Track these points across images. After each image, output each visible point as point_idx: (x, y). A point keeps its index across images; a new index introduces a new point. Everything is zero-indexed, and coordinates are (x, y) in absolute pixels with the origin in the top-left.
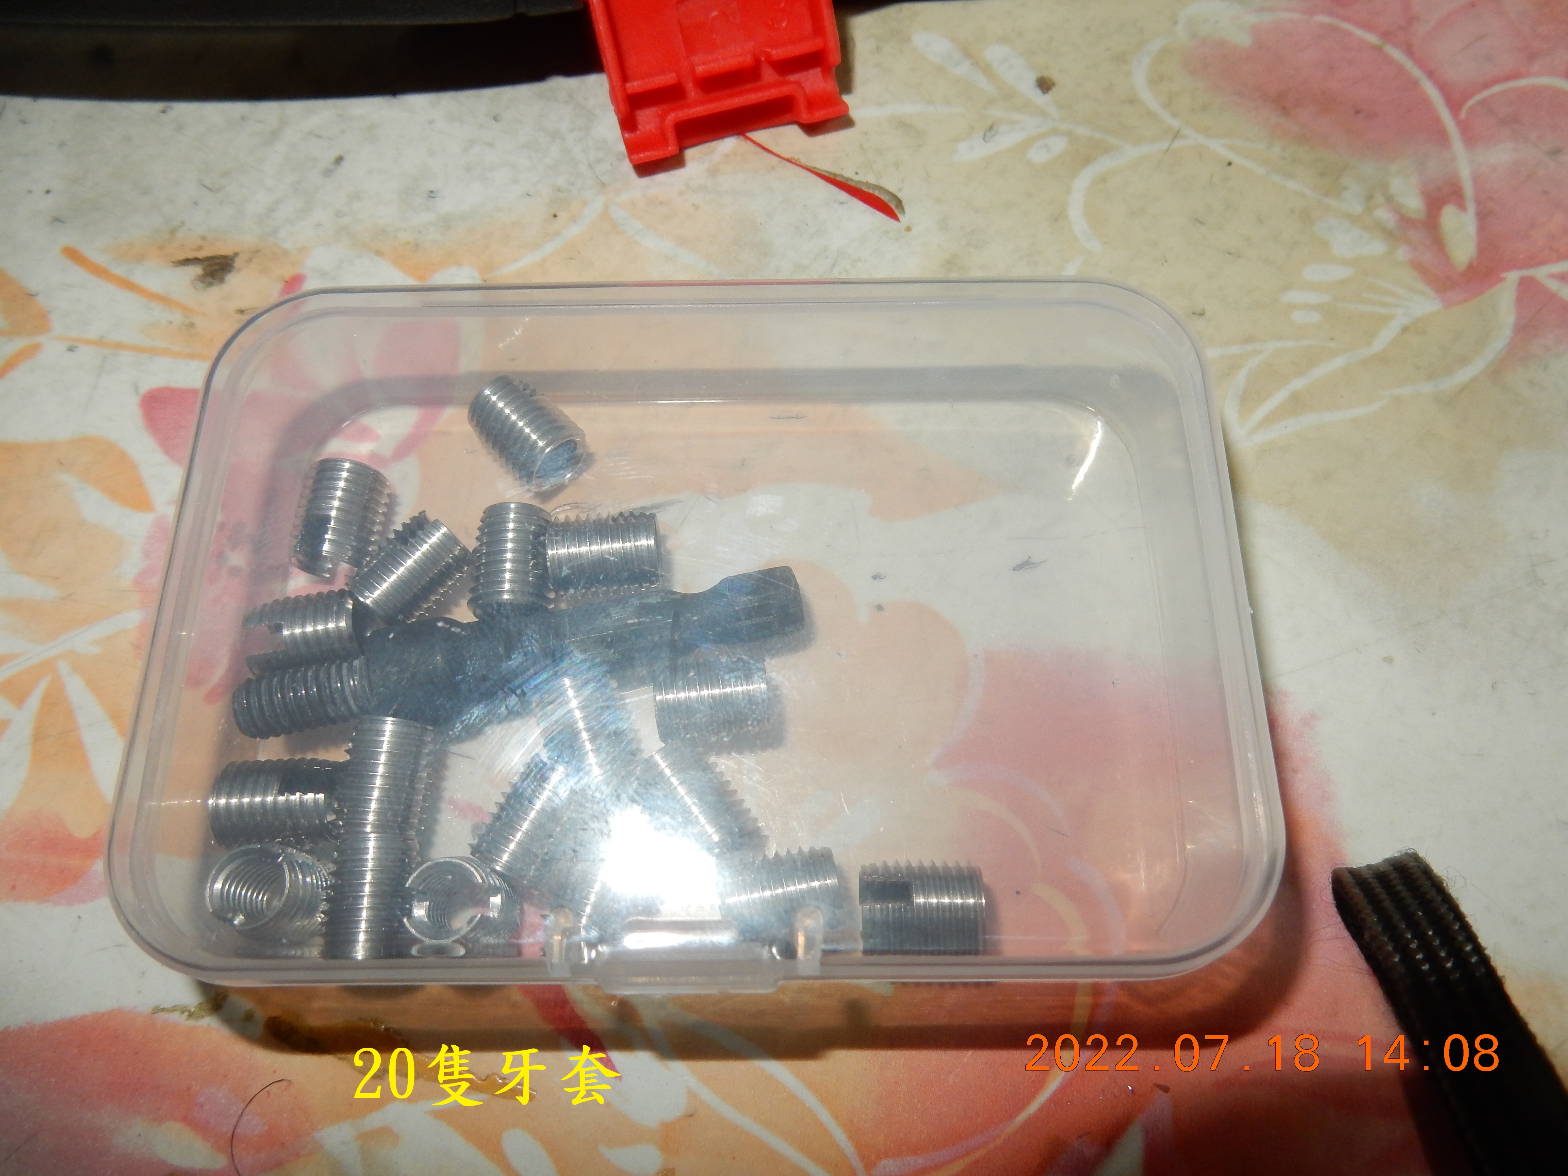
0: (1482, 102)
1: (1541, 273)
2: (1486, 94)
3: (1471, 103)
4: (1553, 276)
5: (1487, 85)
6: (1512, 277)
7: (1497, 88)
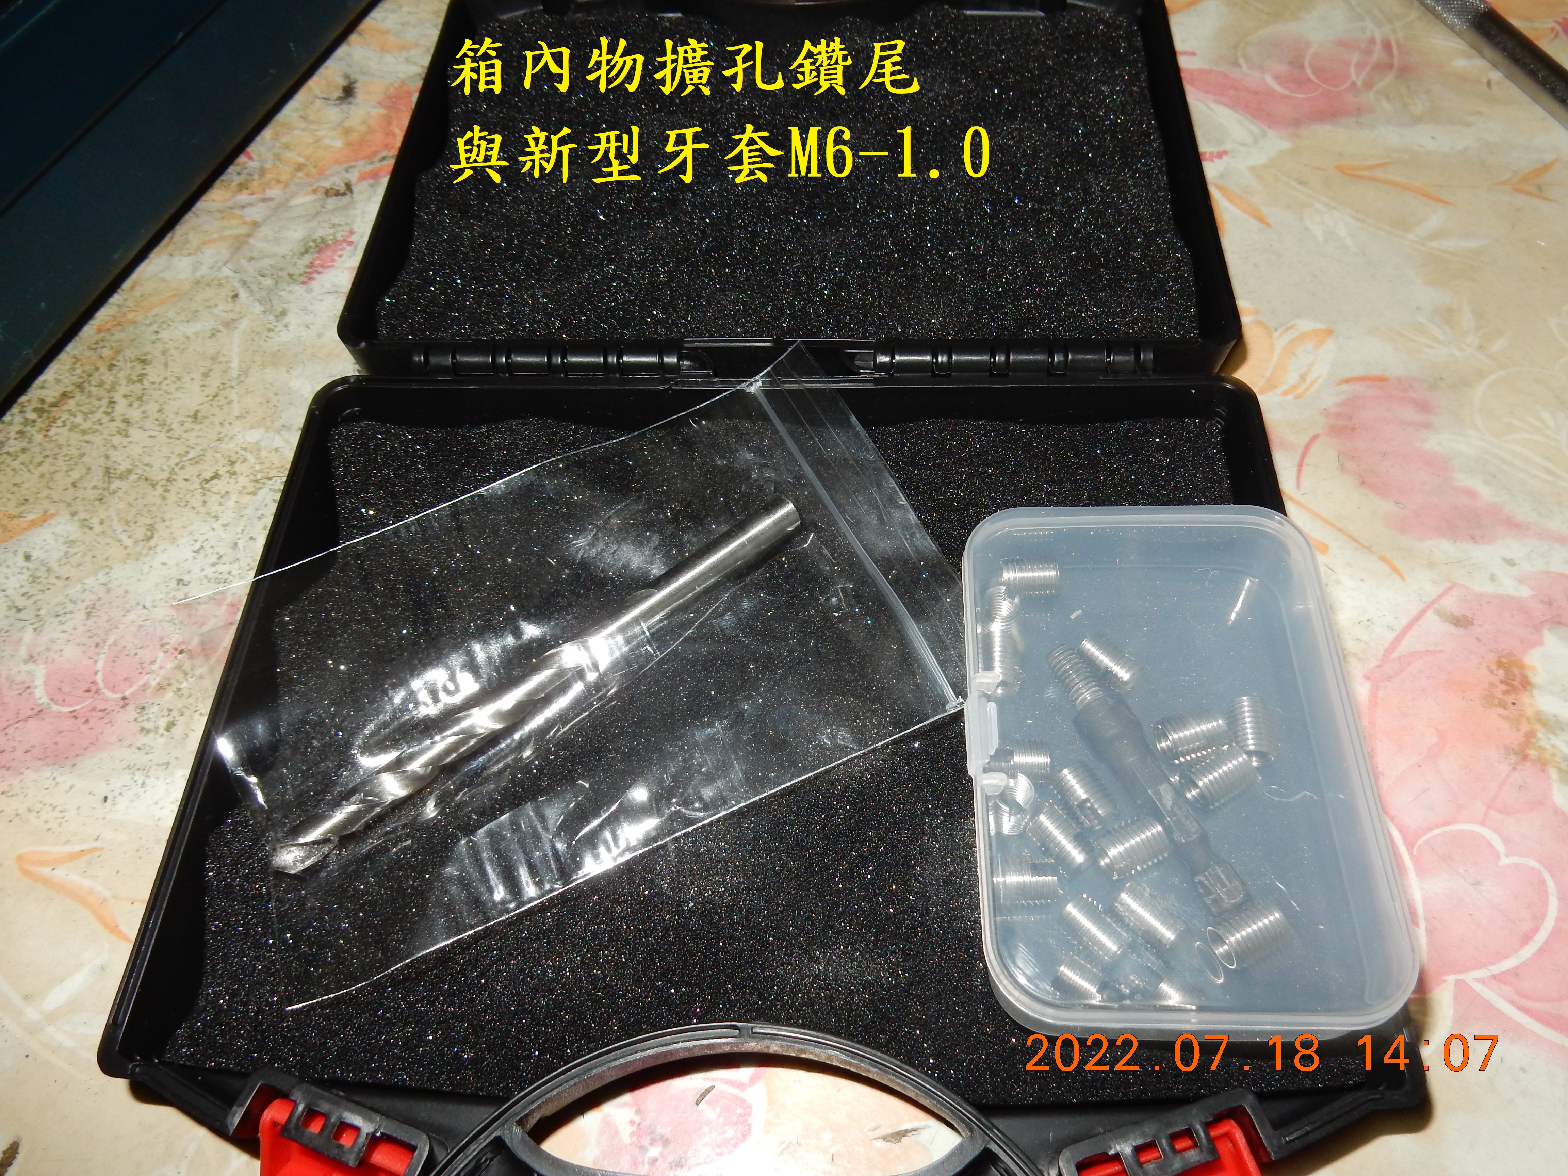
0: (1427, 842)
1: (1469, 977)
2: (1429, 835)
3: (1419, 843)
4: (1476, 980)
5: (1430, 829)
6: (1451, 979)
7: (1437, 831)
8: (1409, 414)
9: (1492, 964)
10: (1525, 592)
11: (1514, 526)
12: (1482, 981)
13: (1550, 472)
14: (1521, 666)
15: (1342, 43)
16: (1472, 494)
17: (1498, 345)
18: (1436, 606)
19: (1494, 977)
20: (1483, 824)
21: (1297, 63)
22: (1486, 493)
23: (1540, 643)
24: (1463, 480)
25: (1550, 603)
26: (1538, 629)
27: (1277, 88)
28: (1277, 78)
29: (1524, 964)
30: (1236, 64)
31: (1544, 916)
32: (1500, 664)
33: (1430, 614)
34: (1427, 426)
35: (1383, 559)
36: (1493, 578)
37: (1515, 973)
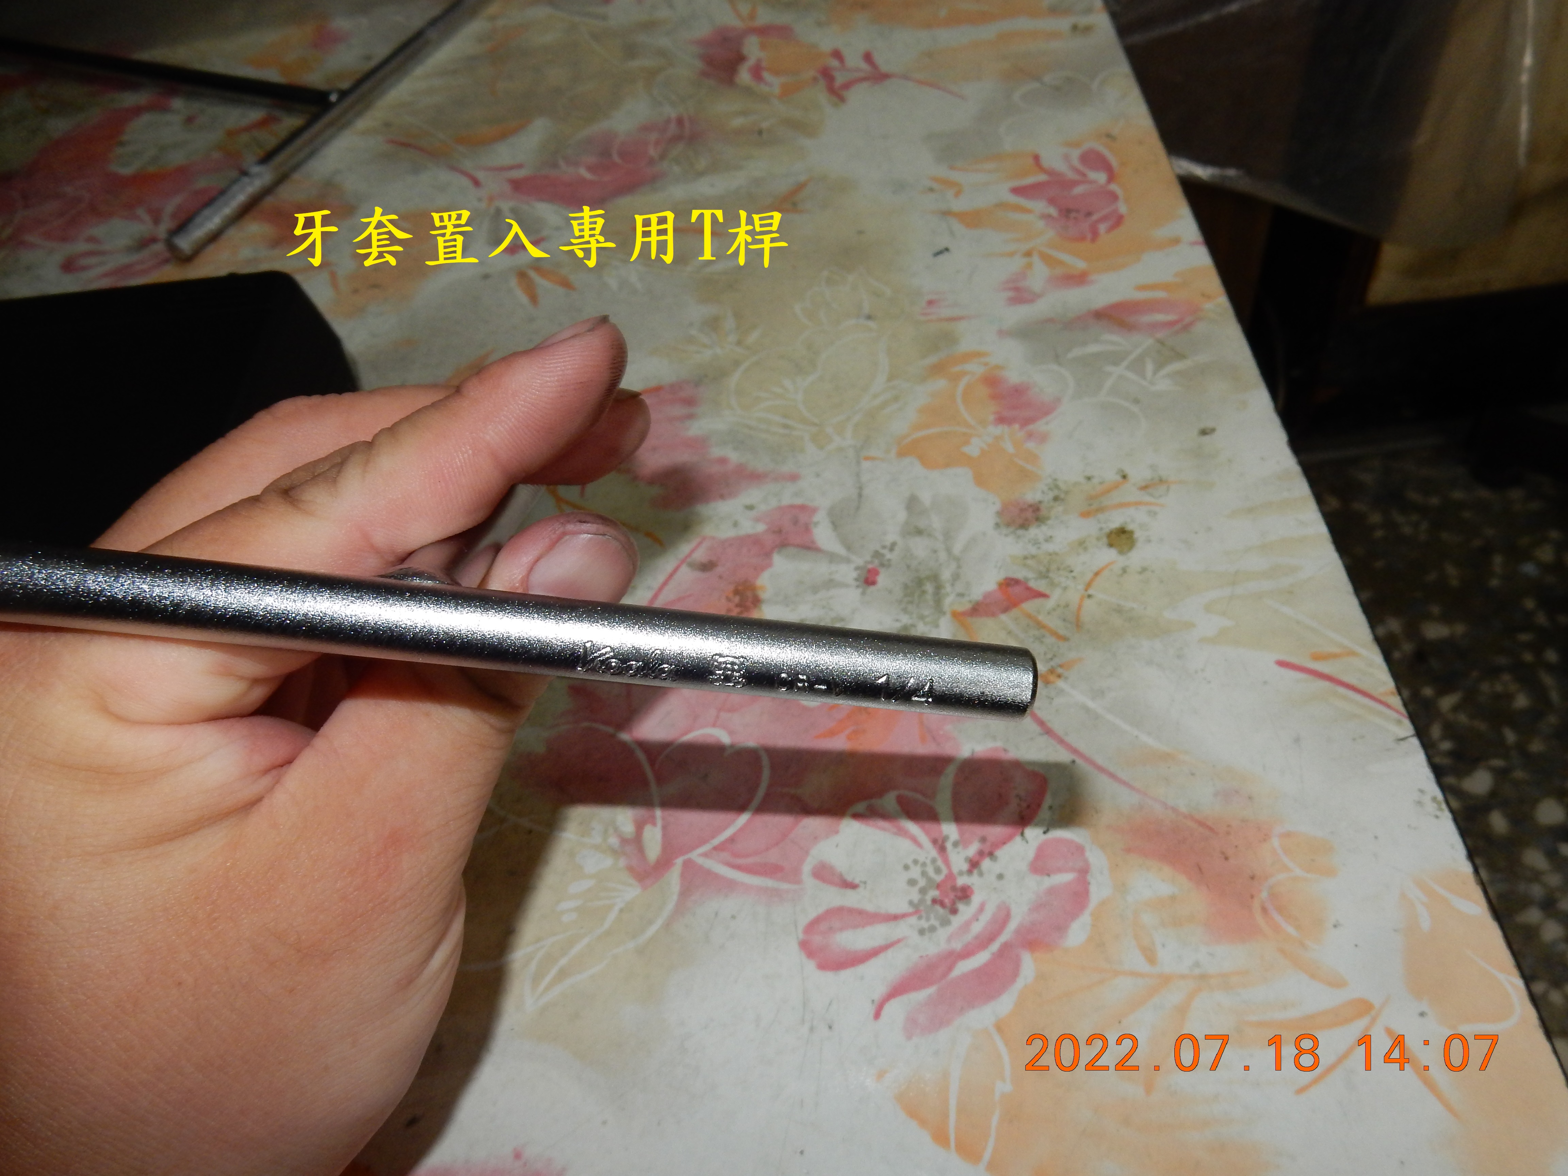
8: (678, 410)
9: (713, 837)
10: (761, 528)
11: (756, 478)
12: (705, 855)
13: (786, 426)
14: (753, 588)
15: (646, 128)
16: (723, 461)
17: (753, 337)
18: (689, 560)
19: (715, 848)
20: (714, 725)
21: (605, 153)
22: (734, 457)
23: (770, 565)
24: (716, 452)
25: (779, 532)
26: (768, 555)
27: (588, 175)
28: (590, 169)
29: (741, 830)
30: (555, 165)
31: (757, 785)
32: (736, 592)
33: (684, 569)
34: (690, 417)
35: (648, 535)
36: (736, 524)
37: (732, 840)
